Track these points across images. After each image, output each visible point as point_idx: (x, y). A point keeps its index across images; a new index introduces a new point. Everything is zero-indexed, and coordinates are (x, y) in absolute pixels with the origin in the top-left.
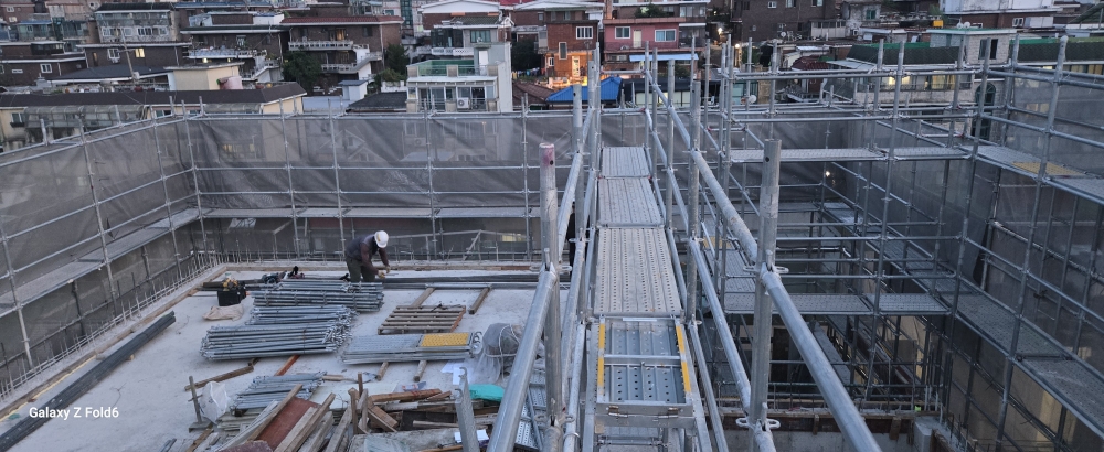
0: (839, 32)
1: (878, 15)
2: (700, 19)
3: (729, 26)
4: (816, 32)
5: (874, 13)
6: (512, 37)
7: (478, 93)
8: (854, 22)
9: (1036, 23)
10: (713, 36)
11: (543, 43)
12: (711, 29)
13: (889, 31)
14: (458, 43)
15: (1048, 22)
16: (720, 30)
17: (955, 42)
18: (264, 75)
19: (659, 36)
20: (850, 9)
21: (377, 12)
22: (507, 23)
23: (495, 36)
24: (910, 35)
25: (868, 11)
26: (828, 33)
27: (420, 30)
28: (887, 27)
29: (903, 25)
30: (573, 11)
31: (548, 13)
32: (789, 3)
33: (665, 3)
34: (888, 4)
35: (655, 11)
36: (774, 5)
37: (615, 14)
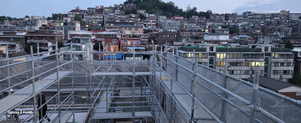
0: (180, 43)
1: (189, 40)
2: (146, 39)
3: (154, 41)
4: (175, 43)
5: (188, 39)
7: (81, 56)
8: (184, 41)
9: (223, 43)
10: (151, 43)
11: (103, 43)
12: (150, 41)
13: (191, 44)
14: (79, 42)
15: (226, 43)
19: (135, 42)
20: (183, 38)
22: (93, 38)
23: (90, 41)
24: (195, 45)
25: (187, 39)
26: (178, 43)
28: (191, 43)
29: (195, 42)
30: (113, 35)
31: (106, 35)
32: (168, 36)
33: (138, 34)
34: (192, 37)
35: (134, 36)
36: (165, 36)
37: (124, 36)
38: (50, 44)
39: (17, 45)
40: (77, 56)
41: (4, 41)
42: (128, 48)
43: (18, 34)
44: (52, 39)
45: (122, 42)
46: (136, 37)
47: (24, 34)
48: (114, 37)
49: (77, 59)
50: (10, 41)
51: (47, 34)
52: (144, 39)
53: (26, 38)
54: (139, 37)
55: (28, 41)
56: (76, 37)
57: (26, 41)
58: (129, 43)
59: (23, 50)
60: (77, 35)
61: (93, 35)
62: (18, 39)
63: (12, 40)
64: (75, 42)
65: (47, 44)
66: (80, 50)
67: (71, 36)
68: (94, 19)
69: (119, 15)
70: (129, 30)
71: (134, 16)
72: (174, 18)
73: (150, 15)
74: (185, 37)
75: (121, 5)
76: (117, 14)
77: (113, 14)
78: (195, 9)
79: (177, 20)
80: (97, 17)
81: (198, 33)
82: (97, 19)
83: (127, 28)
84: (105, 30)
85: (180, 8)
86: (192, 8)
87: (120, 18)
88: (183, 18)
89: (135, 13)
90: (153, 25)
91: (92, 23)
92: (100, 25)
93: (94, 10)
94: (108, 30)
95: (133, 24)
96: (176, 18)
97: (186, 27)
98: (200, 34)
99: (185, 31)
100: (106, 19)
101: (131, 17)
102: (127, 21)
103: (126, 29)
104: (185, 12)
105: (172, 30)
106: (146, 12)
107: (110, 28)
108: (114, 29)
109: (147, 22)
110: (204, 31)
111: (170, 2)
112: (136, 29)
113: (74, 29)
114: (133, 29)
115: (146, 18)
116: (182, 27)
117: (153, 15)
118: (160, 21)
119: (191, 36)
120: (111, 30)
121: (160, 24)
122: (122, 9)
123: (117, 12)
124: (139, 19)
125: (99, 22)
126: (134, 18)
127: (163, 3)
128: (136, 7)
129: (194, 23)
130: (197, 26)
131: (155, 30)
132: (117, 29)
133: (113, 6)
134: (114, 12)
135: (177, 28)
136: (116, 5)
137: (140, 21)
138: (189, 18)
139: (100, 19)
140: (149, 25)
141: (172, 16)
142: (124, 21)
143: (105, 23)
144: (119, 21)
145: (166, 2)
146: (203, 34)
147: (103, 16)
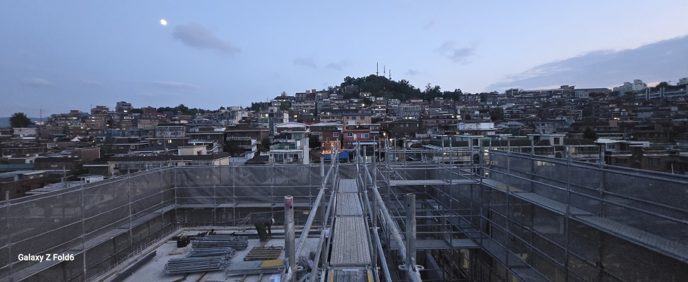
0: (425, 135)
2: (377, 130)
3: (387, 133)
4: (417, 135)
5: (436, 129)
6: (309, 136)
7: (296, 156)
8: (430, 132)
9: (489, 134)
10: (382, 136)
11: (321, 138)
12: (381, 134)
13: (442, 136)
14: (290, 138)
15: (493, 133)
16: (384, 134)
17: (465, 140)
18: (215, 150)
19: (363, 136)
20: (428, 128)
21: (260, 127)
22: (308, 131)
23: (303, 136)
24: (449, 137)
25: (434, 129)
26: (421, 136)
27: (276, 133)
28: (441, 134)
29: (446, 134)
30: (332, 127)
31: (323, 127)
32: (407, 125)
33: (365, 124)
34: (440, 127)
35: (361, 127)
36: (402, 126)
37: (347, 128)
38: (254, 141)
39: (215, 144)
40: (291, 156)
41: (200, 139)
42: (354, 144)
43: (216, 130)
44: (256, 135)
45: (346, 136)
46: (364, 129)
47: (223, 129)
48: (334, 129)
49: (291, 161)
50: (207, 140)
51: (251, 129)
52: (374, 131)
53: (225, 134)
54: (367, 129)
55: (228, 139)
56: (285, 131)
57: (225, 139)
58: (355, 136)
59: (222, 150)
60: (286, 128)
61: (307, 127)
62: (216, 137)
63: (209, 137)
64: (285, 138)
65: (250, 142)
66: (294, 148)
67: (279, 130)
68: (304, 106)
69: (336, 100)
70: (353, 119)
71: (356, 101)
72: (410, 102)
73: (378, 99)
74: (432, 127)
75: (337, 87)
76: (334, 100)
77: (328, 100)
78: (438, 88)
79: (414, 104)
80: (307, 104)
81: (448, 120)
82: (307, 106)
83: (350, 117)
84: (319, 122)
85: (416, 88)
86: (433, 86)
87: (337, 104)
88: (422, 101)
89: (357, 97)
90: (382, 111)
91: (302, 112)
92: (312, 114)
93: (304, 96)
94: (325, 120)
95: (356, 111)
96: (413, 101)
97: (429, 112)
98: (450, 123)
99: (429, 118)
100: (319, 106)
101: (352, 102)
102: (347, 108)
103: (348, 118)
104: (424, 93)
105: (410, 118)
106: (371, 95)
107: (327, 118)
108: (331, 119)
109: (374, 108)
110: (456, 118)
111: (402, 81)
112: (362, 118)
113: (282, 121)
114: (358, 118)
115: (371, 102)
116: (423, 113)
117: (382, 99)
118: (391, 107)
119: (437, 124)
120: (329, 120)
121: (392, 110)
122: (339, 93)
123: (334, 96)
124: (363, 105)
125: (311, 111)
126: (356, 103)
127: (394, 83)
128: (358, 89)
129: (439, 107)
130: (443, 111)
131: (386, 119)
132: (335, 119)
133: (327, 89)
134: (329, 97)
135: (417, 114)
136: (330, 88)
137: (364, 107)
138: (430, 101)
139: (312, 107)
140: (377, 112)
141: (407, 99)
142: (343, 107)
143: (319, 112)
144: (337, 108)
145: (397, 81)
146: (455, 122)
147: (316, 103)
